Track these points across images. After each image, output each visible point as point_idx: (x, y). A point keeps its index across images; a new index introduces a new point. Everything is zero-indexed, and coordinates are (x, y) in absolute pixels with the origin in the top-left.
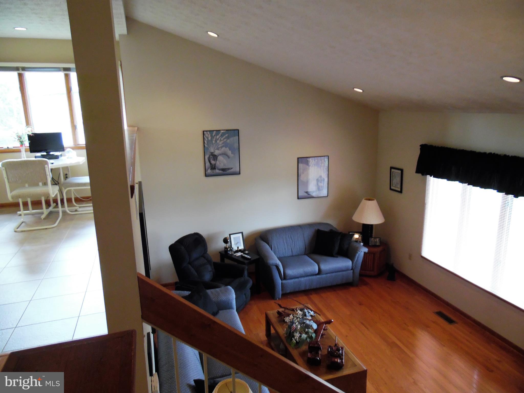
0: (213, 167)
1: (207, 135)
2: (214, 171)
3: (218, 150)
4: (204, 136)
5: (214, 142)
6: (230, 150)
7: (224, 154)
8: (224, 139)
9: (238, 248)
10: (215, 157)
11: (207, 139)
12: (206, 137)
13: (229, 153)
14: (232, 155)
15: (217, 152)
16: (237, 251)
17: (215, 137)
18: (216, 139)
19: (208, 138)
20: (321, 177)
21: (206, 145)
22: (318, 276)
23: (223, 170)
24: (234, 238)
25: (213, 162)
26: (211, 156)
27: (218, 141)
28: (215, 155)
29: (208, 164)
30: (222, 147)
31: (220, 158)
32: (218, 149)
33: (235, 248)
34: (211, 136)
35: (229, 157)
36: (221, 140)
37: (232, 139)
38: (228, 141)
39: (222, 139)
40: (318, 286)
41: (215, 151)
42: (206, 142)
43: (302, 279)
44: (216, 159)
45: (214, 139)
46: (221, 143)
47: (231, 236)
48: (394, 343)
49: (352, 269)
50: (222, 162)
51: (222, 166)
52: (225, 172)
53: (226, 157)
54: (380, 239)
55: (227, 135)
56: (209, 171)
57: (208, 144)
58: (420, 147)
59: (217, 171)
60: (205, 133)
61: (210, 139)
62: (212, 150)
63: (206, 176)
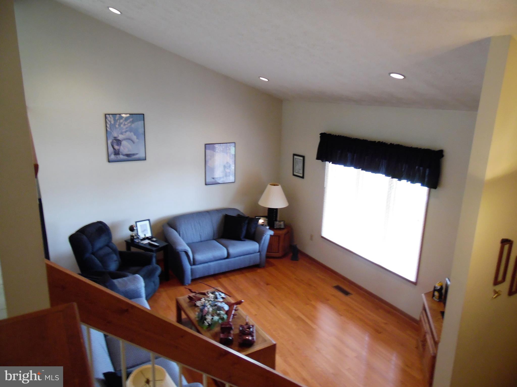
0: (117, 153)
1: (109, 119)
2: (118, 156)
3: (122, 135)
4: (107, 120)
5: (117, 126)
6: (135, 134)
7: (129, 139)
8: (128, 123)
9: (145, 235)
10: (119, 142)
11: (109, 123)
12: (108, 120)
13: (134, 138)
14: (137, 140)
15: (120, 137)
16: (144, 239)
17: (118, 121)
18: (120, 122)
19: (110, 122)
20: (227, 163)
21: (108, 129)
22: (227, 260)
23: (128, 155)
24: (141, 226)
25: (116, 147)
26: (114, 141)
27: (122, 126)
28: (119, 140)
29: (111, 149)
30: (126, 132)
31: (124, 143)
32: (122, 134)
33: (142, 236)
34: (114, 119)
35: (133, 142)
36: (125, 125)
37: (136, 124)
38: (133, 125)
39: (126, 123)
40: (227, 270)
41: (118, 136)
42: (108, 126)
43: (212, 264)
44: (120, 144)
45: (118, 123)
46: (124, 127)
47: (138, 223)
48: (299, 317)
49: (259, 252)
50: (126, 147)
51: (126, 151)
52: (130, 157)
53: (130, 141)
54: (284, 223)
55: (131, 119)
56: (113, 157)
57: (110, 128)
58: (320, 135)
59: (121, 157)
60: (107, 116)
61: (112, 122)
62: (115, 135)
63: (109, 161)
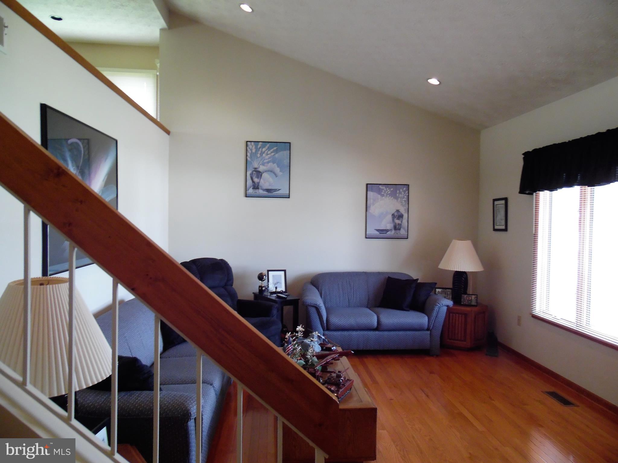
0: (256, 187)
1: (251, 147)
2: (257, 191)
3: (264, 166)
4: (248, 148)
5: (259, 155)
6: (278, 166)
7: (271, 171)
8: (272, 152)
9: (276, 288)
10: (259, 174)
11: (250, 152)
12: (249, 148)
13: (277, 170)
14: (281, 173)
15: (261, 168)
16: (272, 293)
17: (260, 149)
18: (262, 151)
19: (251, 150)
20: (398, 211)
21: (248, 159)
22: (377, 332)
23: (268, 190)
24: (273, 276)
25: (256, 180)
26: (254, 172)
27: (264, 155)
28: (259, 172)
29: (249, 182)
30: (268, 162)
31: (265, 175)
32: (263, 164)
33: (272, 288)
34: (256, 148)
35: (276, 175)
36: (267, 154)
37: (281, 153)
38: (277, 155)
39: (269, 152)
40: (377, 347)
41: (259, 166)
42: (248, 154)
43: (354, 333)
44: (260, 176)
45: (259, 152)
46: (267, 157)
47: (270, 272)
49: (428, 329)
50: (267, 181)
51: (266, 186)
52: (270, 193)
53: (272, 174)
54: (477, 297)
55: (275, 148)
56: (251, 191)
57: (251, 157)
58: (523, 156)
59: (261, 192)
60: (249, 143)
61: (254, 151)
62: (256, 166)
63: (246, 196)
